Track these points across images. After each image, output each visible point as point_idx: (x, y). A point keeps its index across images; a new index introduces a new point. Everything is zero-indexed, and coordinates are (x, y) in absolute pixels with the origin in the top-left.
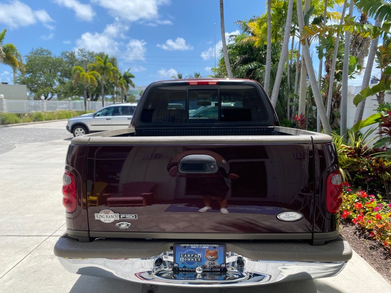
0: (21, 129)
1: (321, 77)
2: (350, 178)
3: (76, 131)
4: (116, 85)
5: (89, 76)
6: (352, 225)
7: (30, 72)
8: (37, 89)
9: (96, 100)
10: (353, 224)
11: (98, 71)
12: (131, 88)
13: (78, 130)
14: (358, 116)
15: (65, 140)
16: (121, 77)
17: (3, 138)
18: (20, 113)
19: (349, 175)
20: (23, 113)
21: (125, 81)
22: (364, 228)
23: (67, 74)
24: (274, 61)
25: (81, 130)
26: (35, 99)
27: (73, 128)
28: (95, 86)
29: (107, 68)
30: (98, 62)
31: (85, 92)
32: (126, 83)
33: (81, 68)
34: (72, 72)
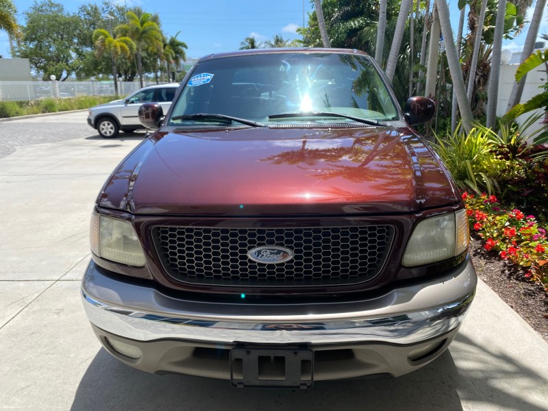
0: (24, 123)
1: (461, 38)
2: (499, 192)
3: (101, 126)
4: (159, 56)
5: (118, 44)
6: (499, 260)
7: (33, 40)
8: (45, 64)
9: (131, 79)
10: (500, 259)
11: (132, 37)
12: (182, 61)
13: (104, 125)
14: (514, 97)
15: (87, 139)
16: (165, 45)
18: (22, 100)
19: (497, 186)
20: (26, 100)
21: (173, 52)
22: (517, 265)
23: (87, 40)
24: (391, 16)
25: (109, 124)
26: (44, 79)
27: (97, 122)
28: (129, 58)
29: (144, 32)
30: (131, 22)
31: (115, 68)
32: (174, 55)
33: (106, 32)
34: (93, 37)
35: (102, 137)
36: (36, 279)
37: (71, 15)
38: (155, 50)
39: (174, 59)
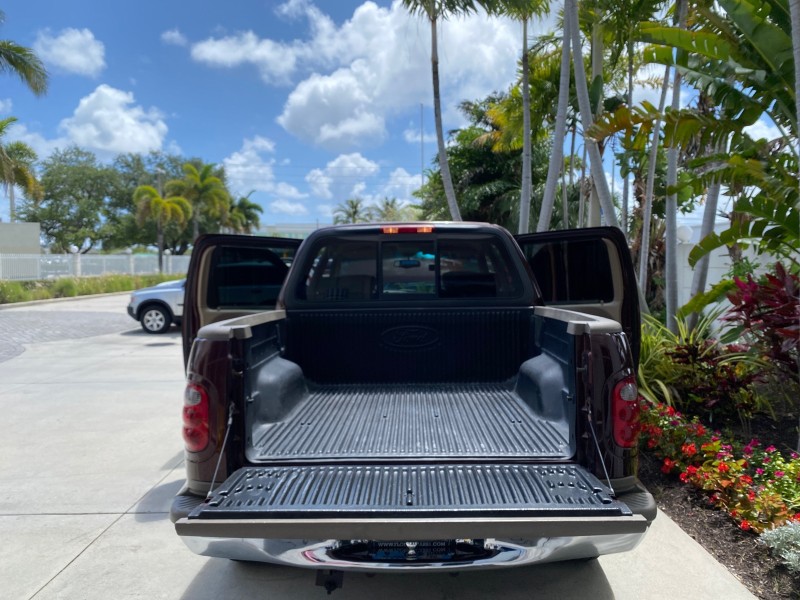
0: (30, 312)
3: (147, 317)
4: (223, 222)
5: (168, 207)
6: (681, 486)
8: (62, 232)
9: (180, 253)
11: (187, 196)
13: (150, 315)
15: (123, 334)
16: (232, 208)
18: (28, 279)
19: (677, 395)
20: (31, 280)
21: (243, 216)
22: (700, 490)
23: (124, 200)
25: (157, 314)
26: (54, 251)
27: (141, 311)
28: (182, 225)
29: (206, 188)
30: (189, 177)
31: (161, 237)
32: (245, 221)
33: (153, 190)
34: (134, 196)
35: (147, 331)
36: (96, 511)
37: (105, 167)
38: (218, 214)
39: (243, 226)
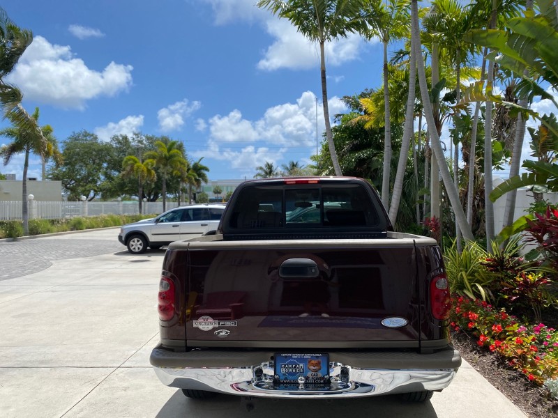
0: (55, 240)
1: (458, 168)
2: (493, 298)
3: (131, 243)
4: (182, 180)
5: (145, 169)
6: (491, 355)
8: (76, 186)
9: (154, 200)
10: (492, 353)
11: (158, 162)
12: (203, 184)
13: (134, 242)
14: (507, 219)
15: (115, 254)
16: (188, 170)
17: (33, 253)
18: (54, 219)
19: (491, 294)
20: (57, 218)
21: (196, 175)
22: (503, 358)
23: (116, 165)
24: (395, 147)
25: (138, 241)
26: (70, 199)
27: (127, 239)
29: (171, 157)
30: (160, 149)
31: (141, 189)
32: (197, 177)
33: (137, 160)
34: (123, 163)
35: (131, 252)
36: (100, 365)
37: (104, 143)
38: (179, 174)
39: (196, 181)
